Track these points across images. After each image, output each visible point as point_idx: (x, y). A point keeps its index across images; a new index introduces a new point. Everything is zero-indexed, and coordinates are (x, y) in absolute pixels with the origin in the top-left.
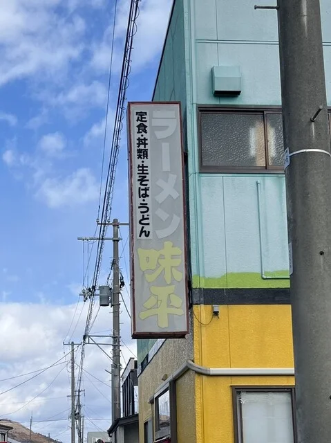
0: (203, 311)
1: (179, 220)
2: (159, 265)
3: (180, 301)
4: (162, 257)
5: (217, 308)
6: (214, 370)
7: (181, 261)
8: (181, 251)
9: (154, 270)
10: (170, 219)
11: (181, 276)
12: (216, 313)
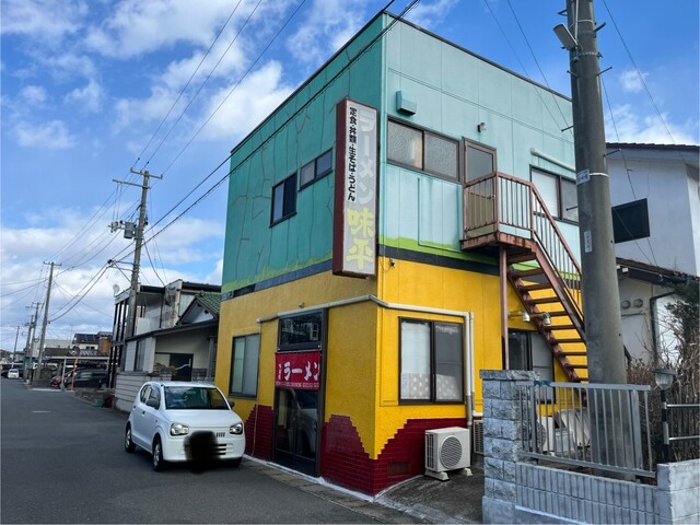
0: (384, 261)
1: (373, 193)
2: (359, 223)
3: (371, 252)
4: (361, 217)
5: (394, 261)
6: (391, 305)
7: (373, 223)
8: (373, 216)
9: (356, 227)
10: (368, 191)
11: (372, 234)
12: (393, 264)
